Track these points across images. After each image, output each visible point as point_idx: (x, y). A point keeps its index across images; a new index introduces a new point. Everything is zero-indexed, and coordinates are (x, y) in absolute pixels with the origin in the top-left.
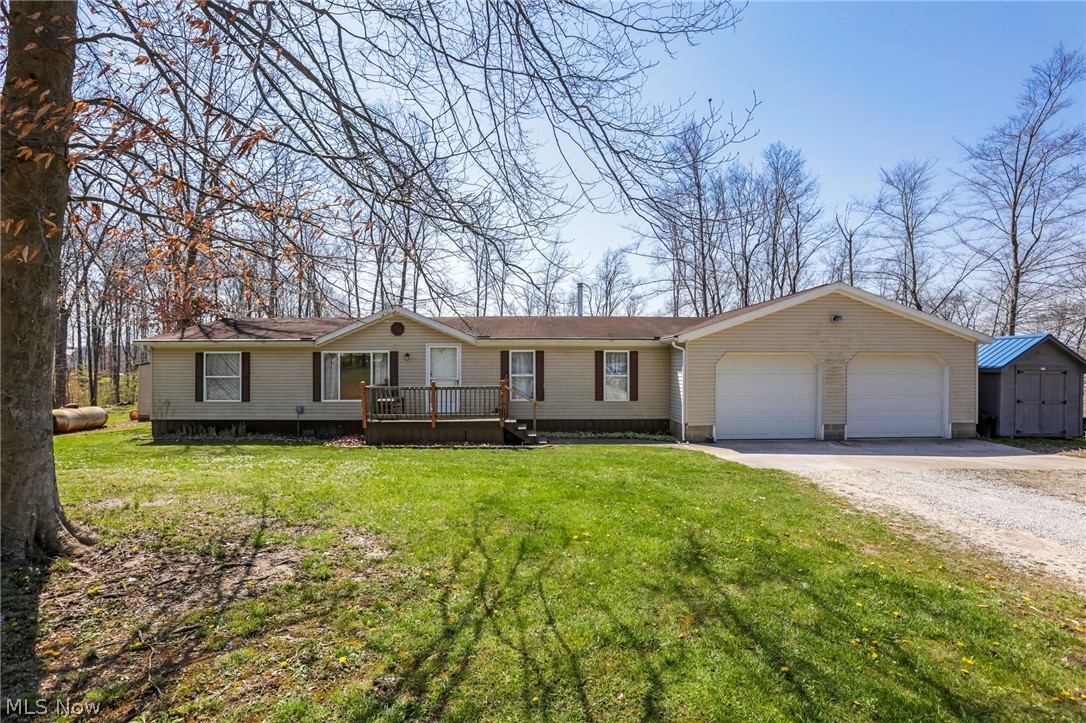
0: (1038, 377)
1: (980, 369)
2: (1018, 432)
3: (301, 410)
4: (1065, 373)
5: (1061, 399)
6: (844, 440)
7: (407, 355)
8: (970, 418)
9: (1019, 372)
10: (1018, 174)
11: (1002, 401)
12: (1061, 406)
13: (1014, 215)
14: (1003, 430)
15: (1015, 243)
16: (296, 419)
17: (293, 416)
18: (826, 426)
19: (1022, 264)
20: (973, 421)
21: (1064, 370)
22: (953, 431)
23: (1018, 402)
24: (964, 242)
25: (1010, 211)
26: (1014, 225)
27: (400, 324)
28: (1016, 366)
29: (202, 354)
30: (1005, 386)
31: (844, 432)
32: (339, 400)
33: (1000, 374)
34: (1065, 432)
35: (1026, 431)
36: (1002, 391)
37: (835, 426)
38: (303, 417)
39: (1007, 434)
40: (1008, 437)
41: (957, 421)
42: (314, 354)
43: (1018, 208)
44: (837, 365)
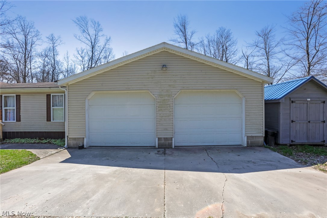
0: (305, 105)
1: (265, 101)
2: (292, 141)
4: (324, 102)
5: (322, 119)
6: (172, 148)
8: (259, 132)
9: (292, 102)
10: (309, 24)
11: (281, 121)
12: (321, 124)
13: (307, 42)
14: (282, 140)
15: (308, 54)
18: (159, 139)
19: (311, 62)
20: (261, 135)
21: (323, 100)
22: (247, 142)
23: (292, 121)
24: (288, 55)
25: (306, 41)
26: (307, 46)
28: (290, 97)
30: (283, 112)
31: (172, 143)
33: (279, 103)
34: (324, 141)
35: (298, 141)
36: (281, 114)
37: (166, 139)
39: (284, 143)
40: (286, 145)
41: (250, 135)
43: (309, 39)
44: (166, 98)
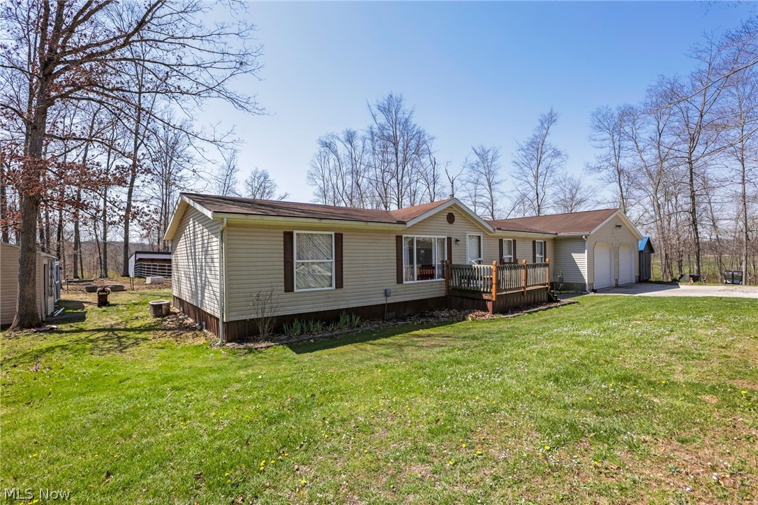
3: (387, 294)
7: (457, 241)
16: (384, 302)
17: (381, 300)
18: (615, 280)
27: (452, 214)
29: (291, 234)
32: (416, 281)
38: (391, 300)
42: (397, 236)
44: (617, 249)
